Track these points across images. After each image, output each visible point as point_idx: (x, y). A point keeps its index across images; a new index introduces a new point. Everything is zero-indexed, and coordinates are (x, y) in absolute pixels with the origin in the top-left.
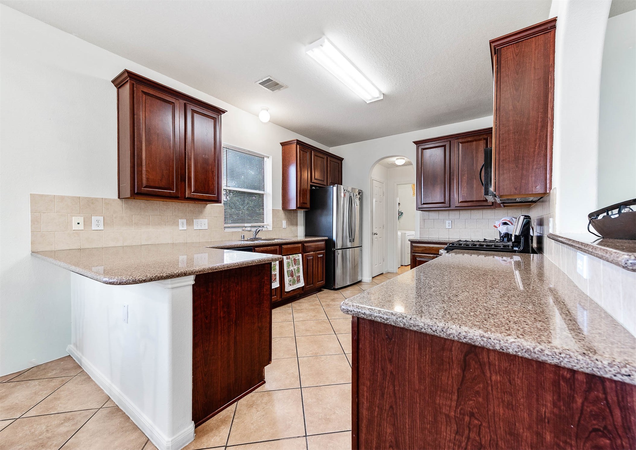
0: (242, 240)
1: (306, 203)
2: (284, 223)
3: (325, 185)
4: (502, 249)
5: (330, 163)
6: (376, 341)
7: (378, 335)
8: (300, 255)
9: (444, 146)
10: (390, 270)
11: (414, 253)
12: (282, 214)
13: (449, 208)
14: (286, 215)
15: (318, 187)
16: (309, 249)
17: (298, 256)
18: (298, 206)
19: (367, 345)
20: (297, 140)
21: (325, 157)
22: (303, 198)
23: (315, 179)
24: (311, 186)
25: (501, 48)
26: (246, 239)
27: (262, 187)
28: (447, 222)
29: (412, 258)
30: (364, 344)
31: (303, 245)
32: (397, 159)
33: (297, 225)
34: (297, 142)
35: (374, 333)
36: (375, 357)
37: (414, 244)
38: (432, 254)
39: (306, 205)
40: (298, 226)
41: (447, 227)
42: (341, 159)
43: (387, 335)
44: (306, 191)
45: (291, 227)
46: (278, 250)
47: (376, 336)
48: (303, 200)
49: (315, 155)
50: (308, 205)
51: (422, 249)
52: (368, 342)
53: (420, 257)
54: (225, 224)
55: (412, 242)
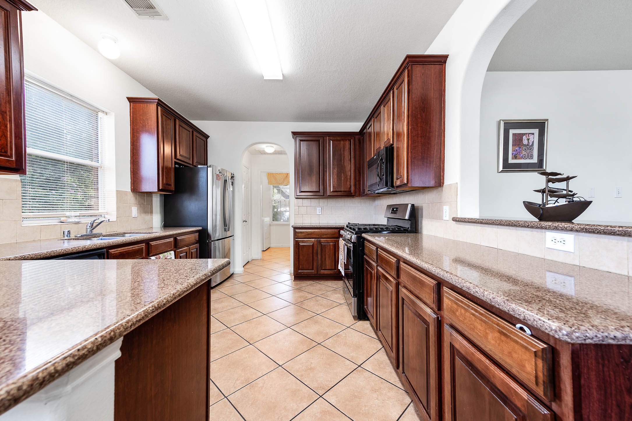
0: (66, 238)
1: (170, 185)
2: (135, 211)
3: (191, 164)
4: (397, 231)
5: (196, 138)
6: (606, 369)
7: (609, 361)
8: (172, 252)
9: (319, 141)
10: (255, 257)
11: (297, 238)
12: (131, 197)
13: (323, 197)
14: (136, 199)
15: (183, 165)
16: (183, 243)
17: (170, 254)
18: (161, 188)
19: (593, 377)
20: (159, 100)
21: (191, 130)
22: (166, 178)
23: (180, 155)
24: (176, 163)
25: (413, 64)
26: (72, 236)
27: (95, 156)
28: (318, 209)
29: (295, 243)
30: (588, 378)
31: (175, 239)
32: (267, 146)
33: (151, 212)
34: (158, 103)
35: (603, 359)
36: (606, 392)
37: (297, 230)
38: (313, 238)
39: (169, 187)
40: (154, 215)
41: (318, 213)
42: (207, 137)
43: (623, 358)
44: (170, 169)
45: (143, 215)
46: (144, 248)
47: (606, 362)
48: (166, 181)
49: (180, 126)
50: (173, 187)
51: (305, 234)
52: (594, 373)
53: (303, 242)
54: (22, 212)
55: (295, 228)
